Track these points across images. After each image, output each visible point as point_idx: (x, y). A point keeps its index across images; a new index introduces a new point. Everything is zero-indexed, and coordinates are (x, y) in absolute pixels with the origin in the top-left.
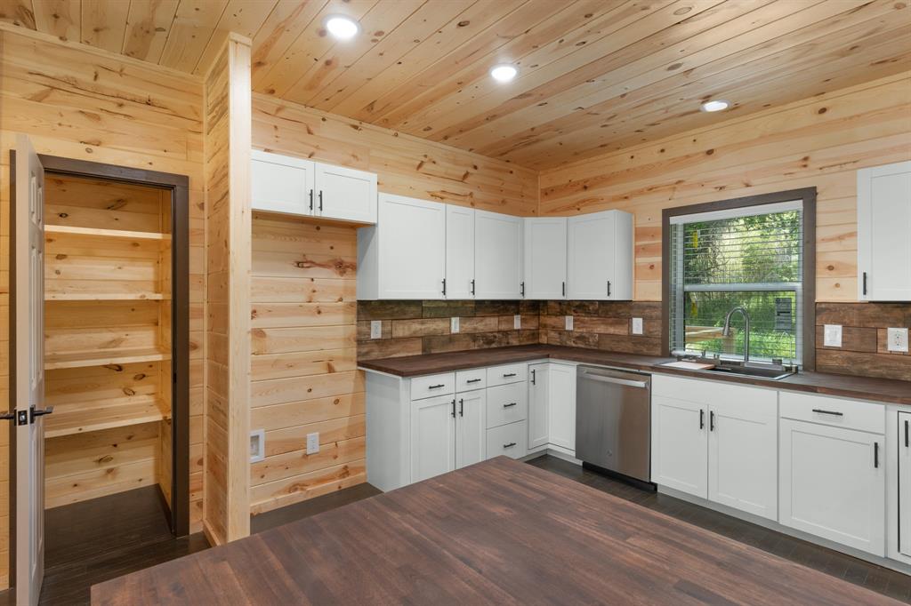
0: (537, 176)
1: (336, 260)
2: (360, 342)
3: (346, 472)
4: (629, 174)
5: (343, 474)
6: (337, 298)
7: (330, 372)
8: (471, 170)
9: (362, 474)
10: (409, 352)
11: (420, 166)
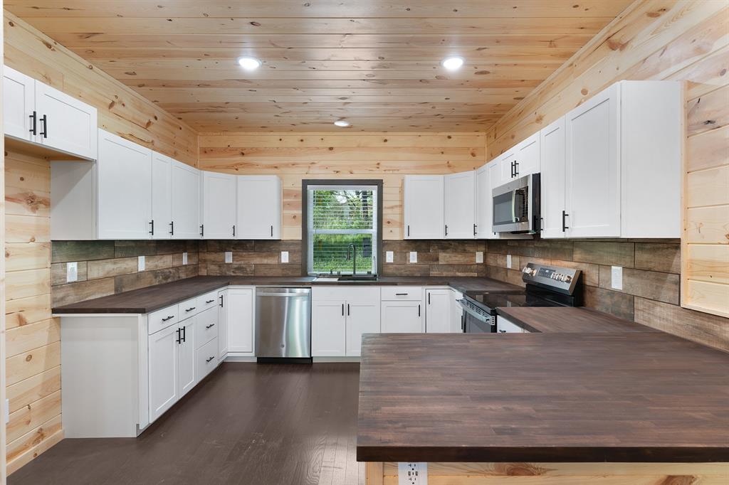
0: (197, 135)
1: (27, 194)
2: (54, 287)
3: (41, 435)
4: (278, 151)
5: (39, 438)
6: (30, 238)
7: (21, 325)
8: (153, 120)
9: (59, 431)
10: (103, 293)
11: (112, 105)
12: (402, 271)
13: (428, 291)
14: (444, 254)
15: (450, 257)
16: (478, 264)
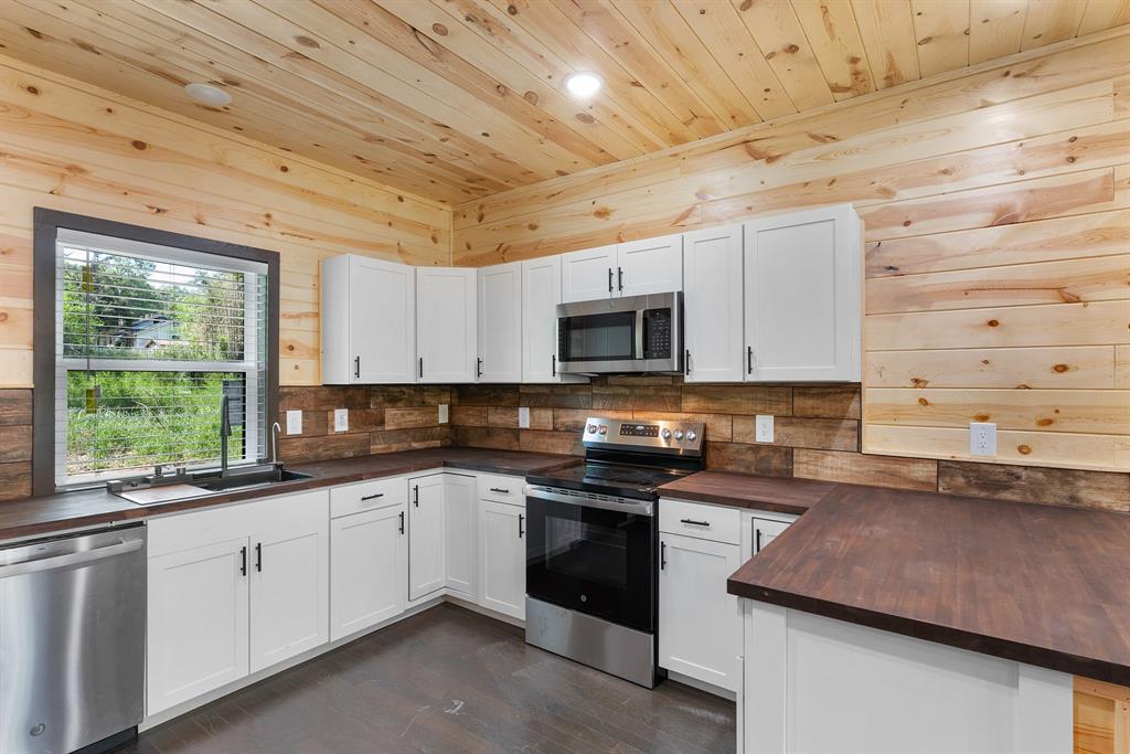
12: (320, 450)
13: (413, 483)
14: (393, 411)
15: (403, 415)
16: (442, 425)
